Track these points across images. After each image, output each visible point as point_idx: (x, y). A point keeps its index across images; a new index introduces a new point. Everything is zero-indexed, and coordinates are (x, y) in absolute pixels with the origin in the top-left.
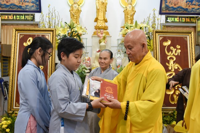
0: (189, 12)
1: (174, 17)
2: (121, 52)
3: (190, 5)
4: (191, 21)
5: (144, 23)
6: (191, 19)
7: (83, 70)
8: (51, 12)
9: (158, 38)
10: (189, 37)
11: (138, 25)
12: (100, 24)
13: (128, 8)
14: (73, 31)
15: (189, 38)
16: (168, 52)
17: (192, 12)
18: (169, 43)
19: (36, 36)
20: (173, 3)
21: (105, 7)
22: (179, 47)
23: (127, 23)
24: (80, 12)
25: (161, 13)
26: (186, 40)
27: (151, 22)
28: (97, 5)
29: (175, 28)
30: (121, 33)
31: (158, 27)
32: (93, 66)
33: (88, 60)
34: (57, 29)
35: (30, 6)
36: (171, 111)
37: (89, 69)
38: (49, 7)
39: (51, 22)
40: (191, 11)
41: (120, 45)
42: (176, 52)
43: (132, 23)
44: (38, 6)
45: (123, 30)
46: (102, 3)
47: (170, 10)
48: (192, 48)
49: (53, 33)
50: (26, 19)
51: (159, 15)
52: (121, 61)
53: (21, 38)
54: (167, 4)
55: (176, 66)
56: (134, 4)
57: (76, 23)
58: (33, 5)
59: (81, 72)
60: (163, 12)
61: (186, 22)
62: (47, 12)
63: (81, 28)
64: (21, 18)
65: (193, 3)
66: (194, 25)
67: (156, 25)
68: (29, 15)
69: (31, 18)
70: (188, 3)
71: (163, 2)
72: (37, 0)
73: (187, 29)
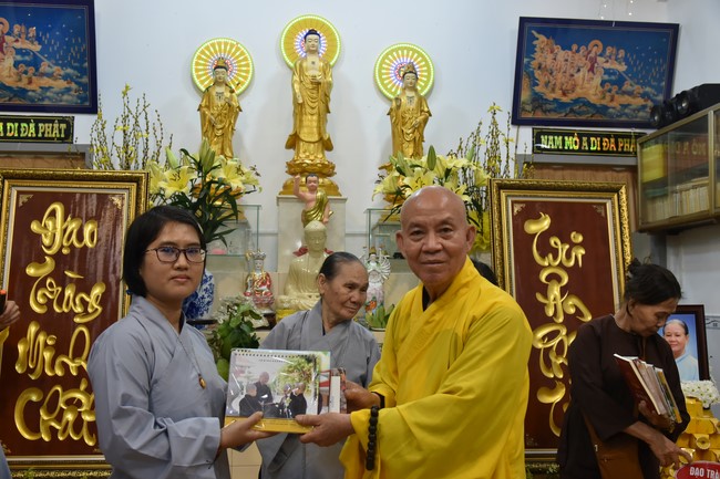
0: (613, 117)
1: (564, 134)
2: (381, 255)
3: (616, 96)
4: (620, 149)
5: (459, 155)
6: (620, 140)
7: (246, 319)
8: (134, 111)
9: (508, 206)
10: (613, 203)
11: (437, 161)
13: (404, 100)
14: (212, 182)
15: (613, 207)
16: (543, 256)
17: (624, 119)
18: (545, 223)
19: (78, 196)
20: (558, 86)
21: (323, 97)
22: (580, 239)
23: (400, 153)
24: (237, 114)
25: (517, 120)
26: (603, 214)
27: (483, 150)
28: (297, 91)
29: (567, 173)
30: (380, 188)
31: (507, 167)
32: (280, 305)
33: (263, 284)
34: (152, 175)
35: (56, 90)
37: (266, 315)
38: (125, 94)
39: (131, 148)
40: (617, 116)
41: (377, 232)
42: (568, 256)
43: (417, 154)
44: (85, 90)
45: (387, 179)
46: (312, 83)
47: (549, 111)
48: (622, 242)
49: (139, 189)
50: (40, 135)
51: (511, 126)
52: (380, 284)
53: (21, 204)
54: (537, 89)
56: (423, 88)
57: (222, 153)
58: (67, 86)
59: (238, 327)
60: (525, 116)
61: (602, 151)
62: (119, 112)
63: (239, 169)
64: (22, 130)
65: (624, 88)
66: (629, 161)
67: (500, 161)
68: (52, 121)
69: (60, 133)
70: (608, 86)
71: (525, 82)
72: (81, 71)
73: (609, 174)
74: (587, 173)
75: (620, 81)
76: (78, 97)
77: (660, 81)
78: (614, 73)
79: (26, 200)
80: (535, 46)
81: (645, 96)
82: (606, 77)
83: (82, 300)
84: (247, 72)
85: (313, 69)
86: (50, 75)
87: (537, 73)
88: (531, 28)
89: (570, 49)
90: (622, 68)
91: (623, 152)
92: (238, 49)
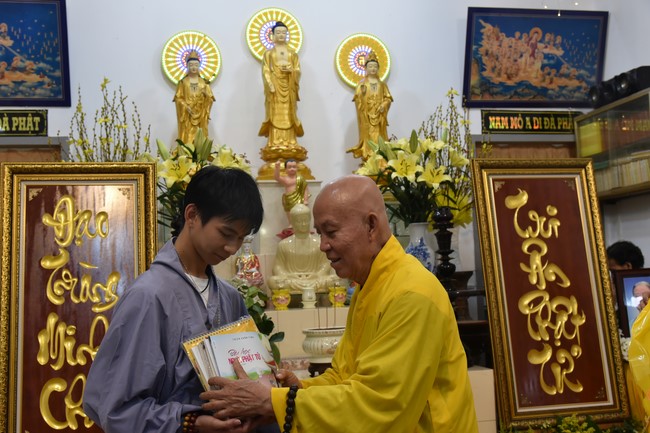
0: (551, 98)
1: (509, 115)
3: (555, 78)
4: (559, 127)
6: (559, 119)
8: (111, 104)
9: (489, 184)
10: (581, 178)
11: (419, 145)
12: (282, 143)
15: (582, 181)
16: (524, 229)
17: (561, 99)
18: (523, 198)
20: (503, 71)
21: (294, 86)
22: (555, 211)
24: (212, 103)
25: (468, 104)
26: (573, 189)
28: (269, 81)
29: (512, 150)
33: (253, 266)
34: (157, 165)
35: (28, 84)
36: (548, 418)
38: (104, 86)
40: (556, 97)
42: (546, 227)
44: (58, 84)
45: (369, 162)
46: (282, 73)
47: (496, 94)
48: (592, 213)
49: (146, 179)
51: (463, 109)
53: (31, 198)
54: (485, 74)
55: (552, 272)
56: (383, 75)
58: (41, 80)
60: (474, 99)
62: (99, 104)
63: (234, 158)
65: (561, 71)
66: (568, 138)
68: (26, 115)
69: (34, 126)
70: (547, 70)
71: (474, 68)
72: (54, 65)
73: (549, 150)
74: (530, 151)
75: (557, 66)
76: (52, 91)
77: (593, 63)
78: (553, 58)
79: (36, 194)
80: (482, 34)
81: (579, 78)
82: (546, 62)
83: (98, 289)
84: (216, 63)
85: (283, 59)
86: (23, 70)
87: (485, 59)
88: (478, 18)
89: (514, 37)
90: (559, 53)
91: (562, 130)
92: (206, 41)
